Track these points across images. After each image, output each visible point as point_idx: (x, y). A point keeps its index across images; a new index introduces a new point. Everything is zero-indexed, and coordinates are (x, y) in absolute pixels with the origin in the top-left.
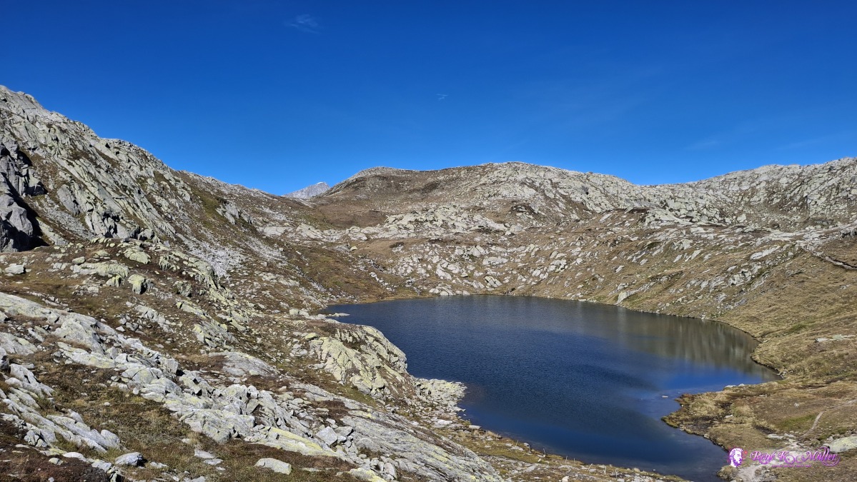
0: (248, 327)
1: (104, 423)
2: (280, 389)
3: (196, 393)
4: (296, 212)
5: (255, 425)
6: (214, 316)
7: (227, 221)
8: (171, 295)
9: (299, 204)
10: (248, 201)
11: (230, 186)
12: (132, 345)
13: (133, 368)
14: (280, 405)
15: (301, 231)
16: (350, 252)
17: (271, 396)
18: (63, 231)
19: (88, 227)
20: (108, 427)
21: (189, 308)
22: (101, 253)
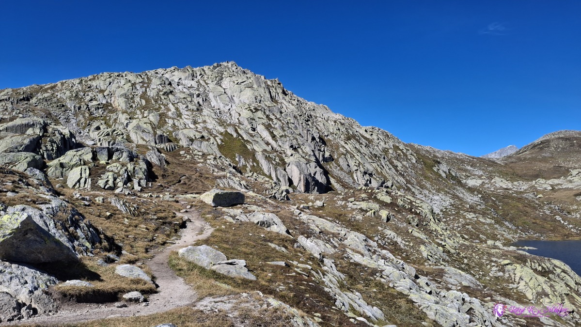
0: (457, 251)
1: (374, 303)
2: (486, 299)
3: (428, 292)
4: (491, 169)
5: (470, 322)
6: (433, 240)
7: (440, 175)
8: (405, 224)
9: (494, 162)
10: (455, 162)
11: (442, 152)
12: (387, 255)
13: (388, 269)
14: (486, 310)
15: (495, 182)
16: (536, 199)
17: (479, 303)
18: (342, 182)
19: (355, 180)
20: (377, 305)
21: (416, 233)
22: (363, 195)
